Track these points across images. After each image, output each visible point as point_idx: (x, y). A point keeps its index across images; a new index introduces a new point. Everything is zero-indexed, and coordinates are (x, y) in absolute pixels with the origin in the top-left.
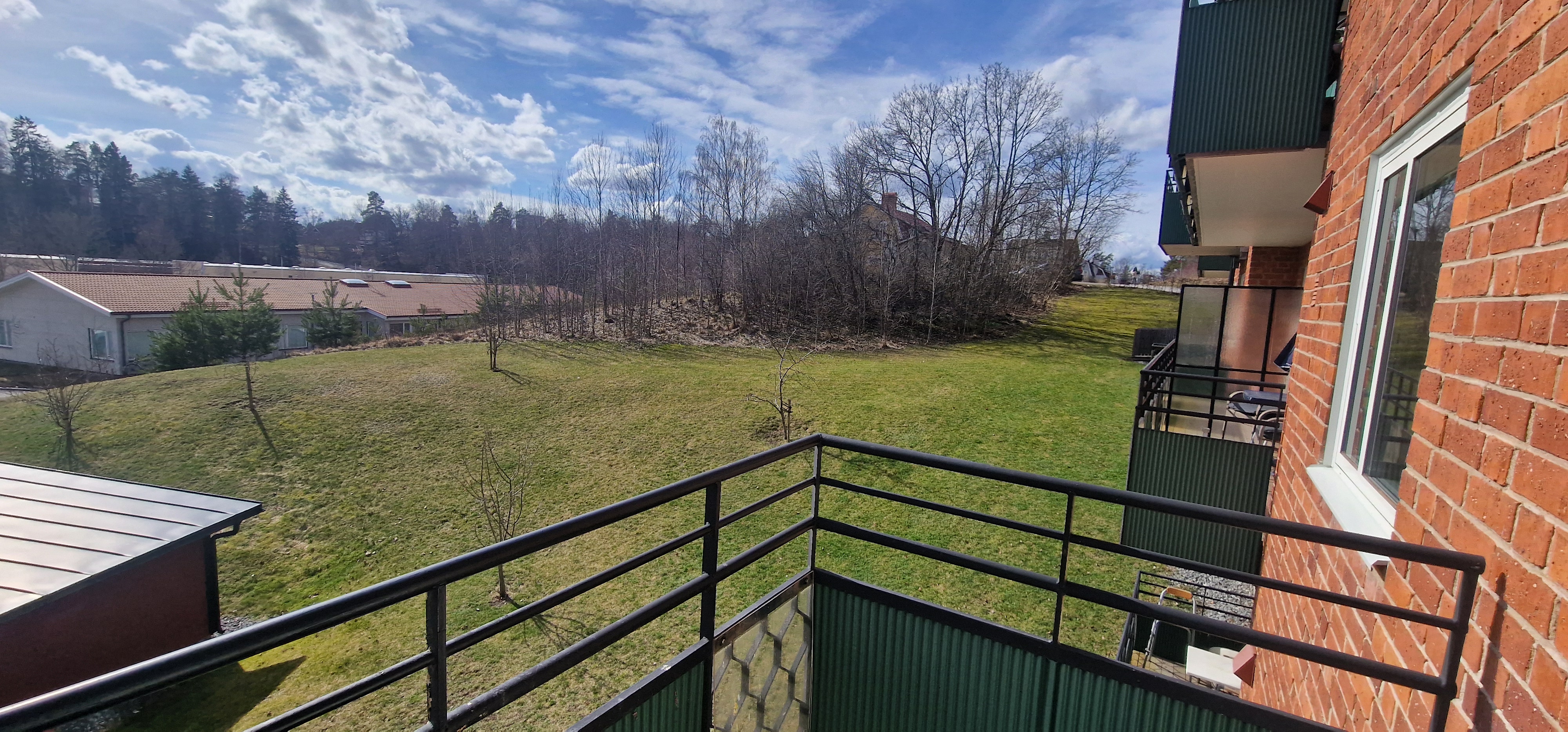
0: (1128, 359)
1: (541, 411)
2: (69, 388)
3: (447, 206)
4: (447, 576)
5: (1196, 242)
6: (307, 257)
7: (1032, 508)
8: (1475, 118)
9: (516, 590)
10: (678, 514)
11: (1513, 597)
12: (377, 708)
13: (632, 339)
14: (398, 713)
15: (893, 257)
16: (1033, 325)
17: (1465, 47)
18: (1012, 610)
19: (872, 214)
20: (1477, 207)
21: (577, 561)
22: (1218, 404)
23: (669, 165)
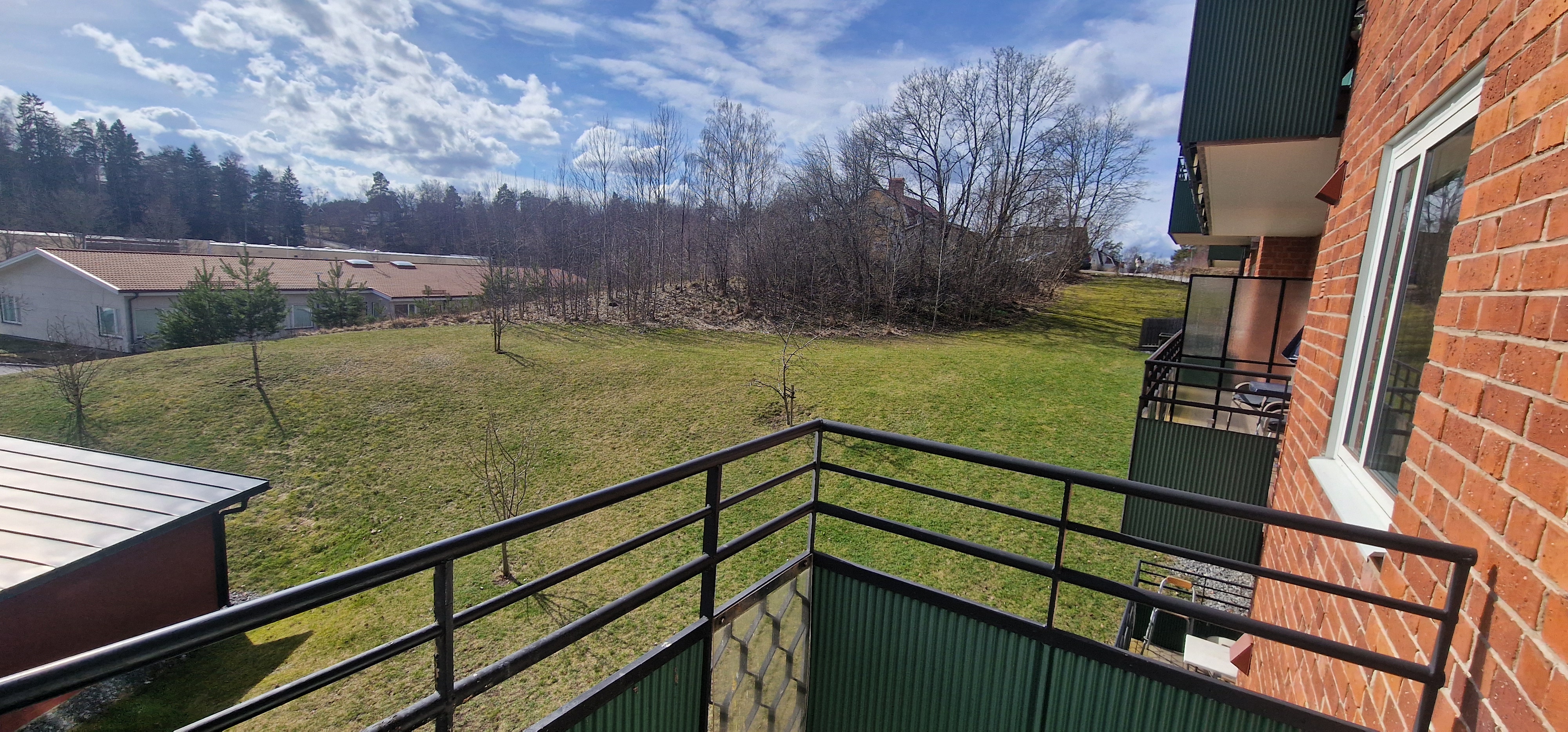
0: (1135, 349)
1: (545, 393)
2: (79, 365)
3: (452, 187)
4: (455, 552)
5: (1207, 232)
6: (313, 237)
7: (1034, 496)
8: (1488, 110)
9: (518, 570)
10: (679, 498)
11: (1503, 588)
12: (383, 682)
13: (636, 323)
14: (403, 688)
15: (899, 244)
16: (1040, 313)
17: (1481, 38)
18: (1012, 597)
19: (879, 200)
20: (1487, 201)
21: (580, 542)
22: (1223, 394)
23: (674, 148)
